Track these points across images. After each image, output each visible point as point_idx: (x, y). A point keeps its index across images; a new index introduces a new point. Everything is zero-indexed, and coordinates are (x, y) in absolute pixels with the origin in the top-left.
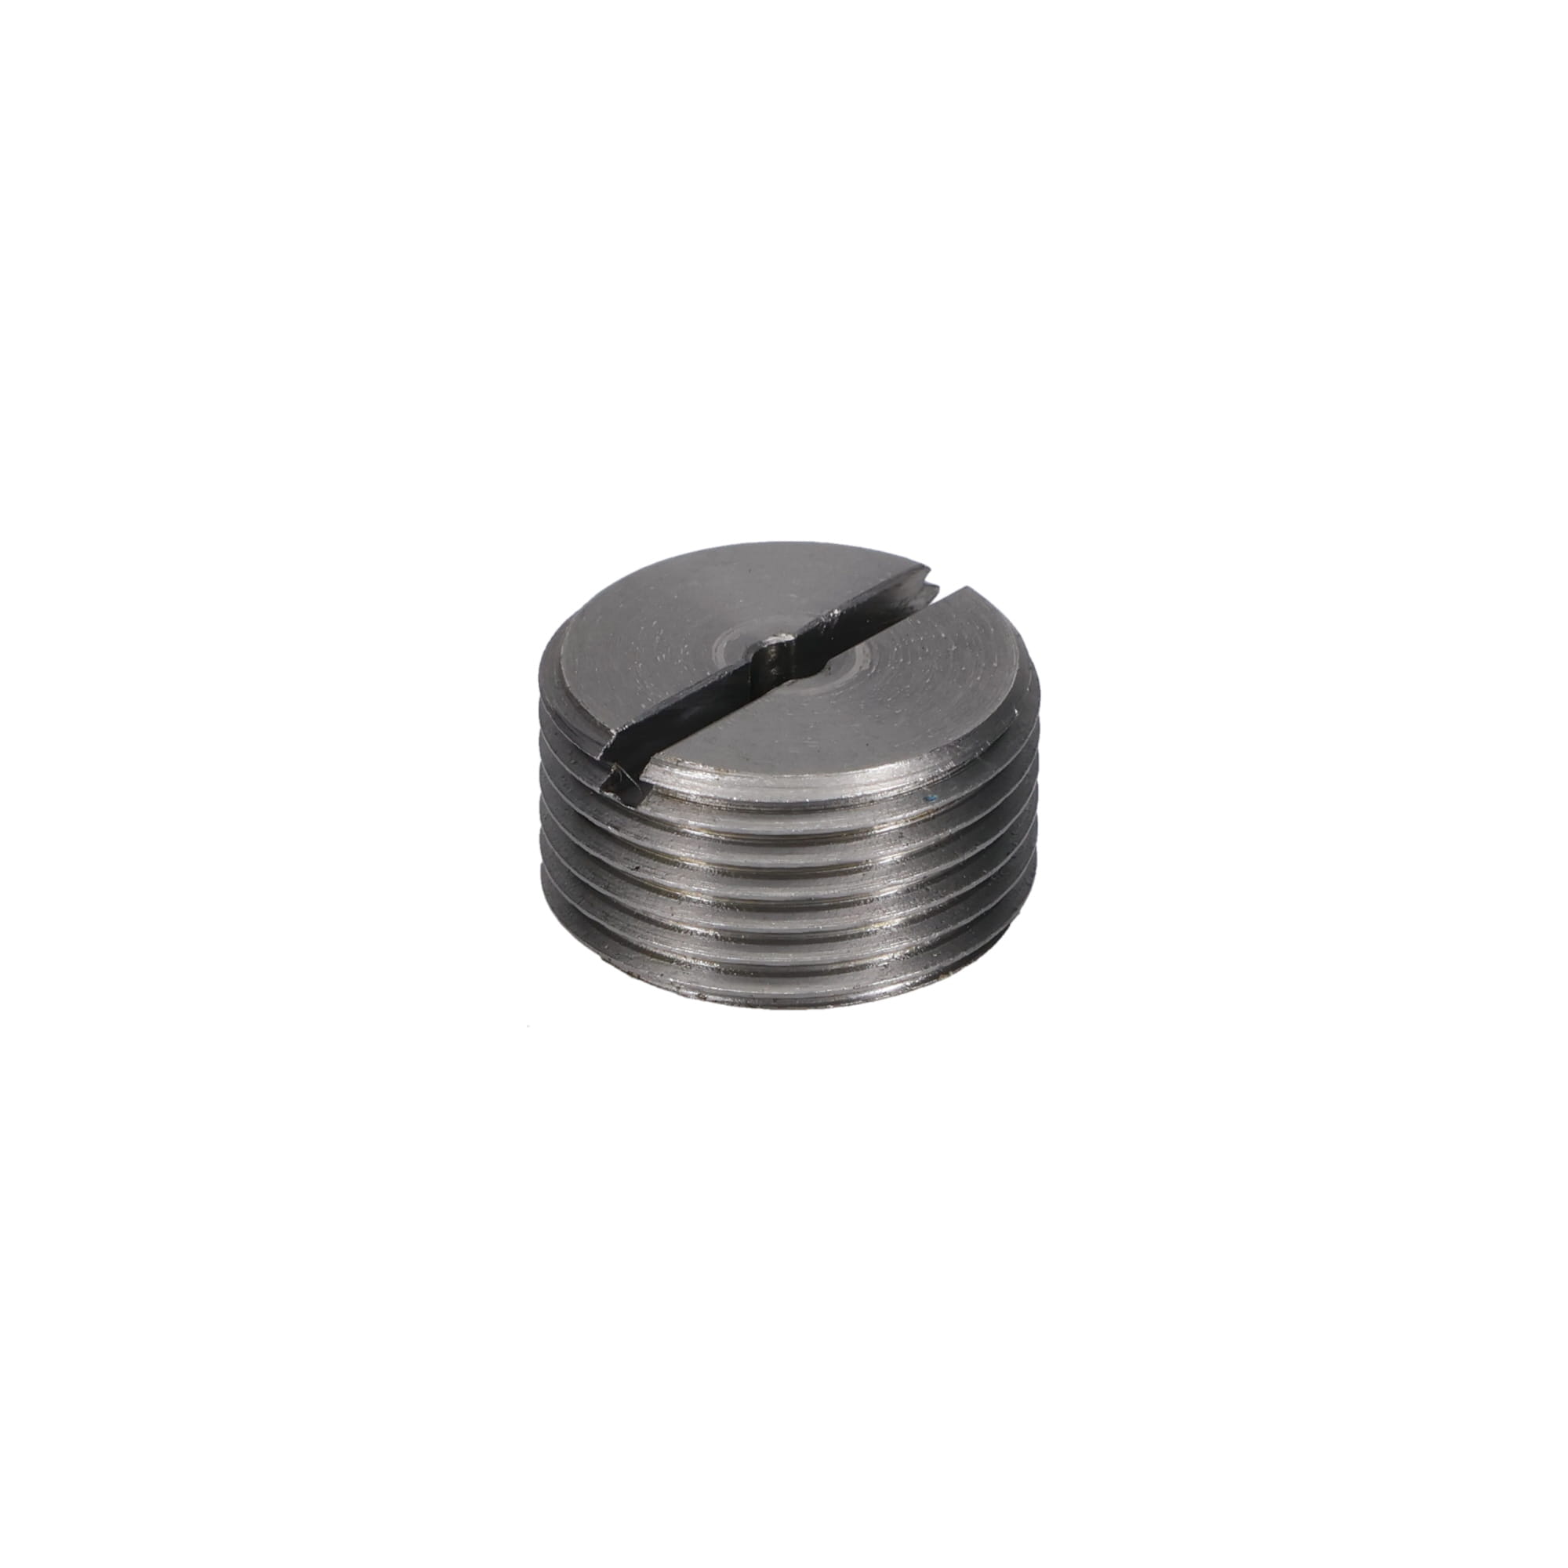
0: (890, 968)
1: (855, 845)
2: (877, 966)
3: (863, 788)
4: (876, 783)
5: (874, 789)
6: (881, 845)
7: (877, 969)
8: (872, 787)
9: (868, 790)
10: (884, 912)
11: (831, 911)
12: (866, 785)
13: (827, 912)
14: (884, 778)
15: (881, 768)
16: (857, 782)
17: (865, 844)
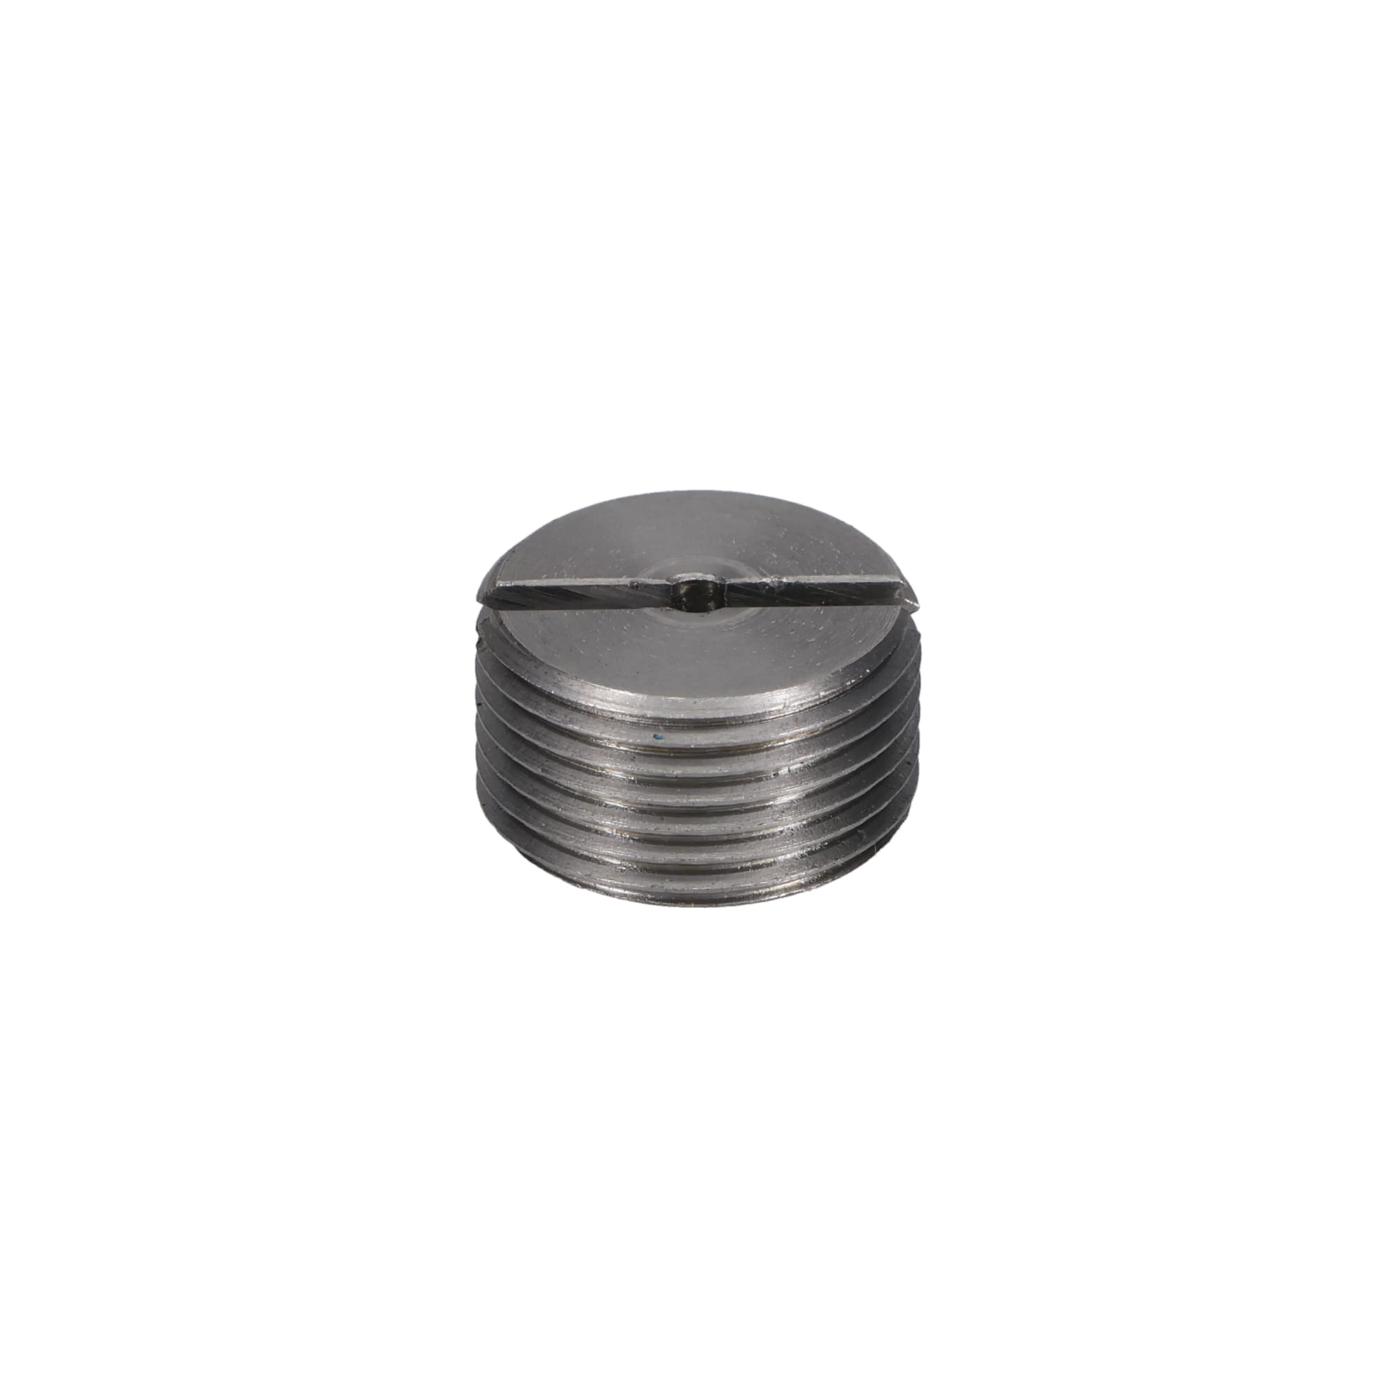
0: (624, 873)
1: (593, 750)
2: (615, 868)
3: (595, 701)
4: (609, 702)
5: (604, 706)
6: (612, 759)
7: (614, 869)
8: (605, 704)
9: (599, 704)
10: (614, 819)
11: (577, 800)
12: (601, 700)
13: (573, 799)
14: (618, 701)
15: (621, 692)
16: (596, 695)
17: (601, 752)
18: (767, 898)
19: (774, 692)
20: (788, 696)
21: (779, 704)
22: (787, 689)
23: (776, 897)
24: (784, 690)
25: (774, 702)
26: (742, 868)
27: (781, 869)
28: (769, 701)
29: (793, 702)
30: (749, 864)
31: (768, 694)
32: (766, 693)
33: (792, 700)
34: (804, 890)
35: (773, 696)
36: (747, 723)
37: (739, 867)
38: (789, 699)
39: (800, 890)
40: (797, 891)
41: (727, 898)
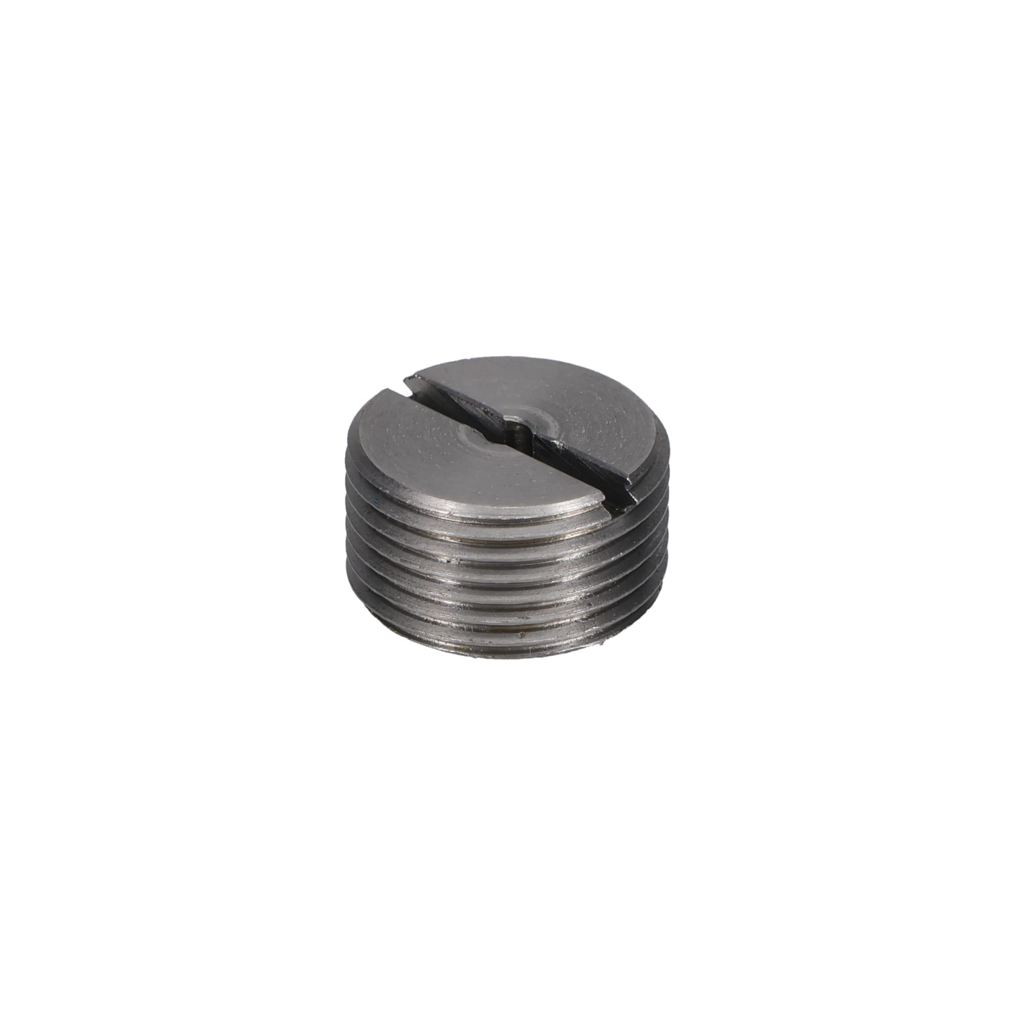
18: (440, 649)
19: (448, 501)
20: (455, 507)
21: (446, 510)
22: (458, 503)
23: (447, 650)
24: (455, 503)
25: (445, 508)
26: (427, 620)
27: (448, 631)
28: (441, 505)
29: (457, 513)
30: (432, 619)
31: (443, 501)
32: (442, 500)
33: (456, 511)
34: (468, 655)
35: (446, 503)
36: (428, 516)
37: (425, 618)
38: (455, 510)
39: (466, 654)
40: (463, 653)
41: (418, 638)
